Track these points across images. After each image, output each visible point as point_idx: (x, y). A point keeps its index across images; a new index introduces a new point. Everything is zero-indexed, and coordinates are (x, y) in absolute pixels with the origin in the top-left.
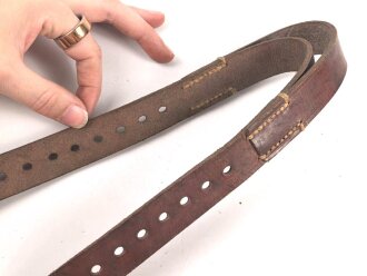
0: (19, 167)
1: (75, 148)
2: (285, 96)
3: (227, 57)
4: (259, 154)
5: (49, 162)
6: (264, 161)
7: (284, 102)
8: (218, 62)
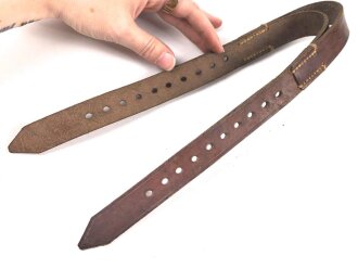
0: (134, 97)
1: (169, 85)
2: (314, 46)
3: (268, 24)
4: (298, 84)
5: (152, 94)
6: (301, 89)
7: (313, 49)
8: (262, 27)
